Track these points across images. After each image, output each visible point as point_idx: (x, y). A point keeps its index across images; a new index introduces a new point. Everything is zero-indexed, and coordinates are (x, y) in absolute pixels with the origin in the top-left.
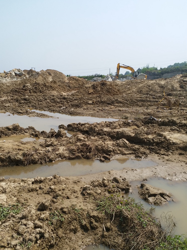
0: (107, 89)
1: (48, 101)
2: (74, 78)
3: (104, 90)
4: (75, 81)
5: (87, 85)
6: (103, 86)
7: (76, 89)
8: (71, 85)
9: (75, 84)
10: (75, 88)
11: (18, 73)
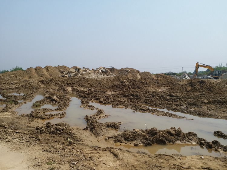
0: (208, 87)
1: (157, 98)
2: (161, 76)
3: (204, 88)
4: (163, 78)
5: (180, 82)
6: (202, 84)
7: (165, 85)
8: (160, 82)
9: (163, 81)
10: (163, 85)
11: (104, 70)
